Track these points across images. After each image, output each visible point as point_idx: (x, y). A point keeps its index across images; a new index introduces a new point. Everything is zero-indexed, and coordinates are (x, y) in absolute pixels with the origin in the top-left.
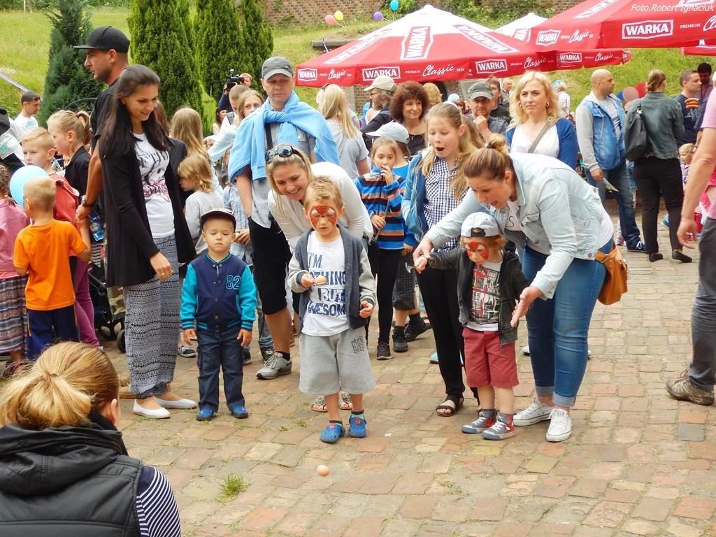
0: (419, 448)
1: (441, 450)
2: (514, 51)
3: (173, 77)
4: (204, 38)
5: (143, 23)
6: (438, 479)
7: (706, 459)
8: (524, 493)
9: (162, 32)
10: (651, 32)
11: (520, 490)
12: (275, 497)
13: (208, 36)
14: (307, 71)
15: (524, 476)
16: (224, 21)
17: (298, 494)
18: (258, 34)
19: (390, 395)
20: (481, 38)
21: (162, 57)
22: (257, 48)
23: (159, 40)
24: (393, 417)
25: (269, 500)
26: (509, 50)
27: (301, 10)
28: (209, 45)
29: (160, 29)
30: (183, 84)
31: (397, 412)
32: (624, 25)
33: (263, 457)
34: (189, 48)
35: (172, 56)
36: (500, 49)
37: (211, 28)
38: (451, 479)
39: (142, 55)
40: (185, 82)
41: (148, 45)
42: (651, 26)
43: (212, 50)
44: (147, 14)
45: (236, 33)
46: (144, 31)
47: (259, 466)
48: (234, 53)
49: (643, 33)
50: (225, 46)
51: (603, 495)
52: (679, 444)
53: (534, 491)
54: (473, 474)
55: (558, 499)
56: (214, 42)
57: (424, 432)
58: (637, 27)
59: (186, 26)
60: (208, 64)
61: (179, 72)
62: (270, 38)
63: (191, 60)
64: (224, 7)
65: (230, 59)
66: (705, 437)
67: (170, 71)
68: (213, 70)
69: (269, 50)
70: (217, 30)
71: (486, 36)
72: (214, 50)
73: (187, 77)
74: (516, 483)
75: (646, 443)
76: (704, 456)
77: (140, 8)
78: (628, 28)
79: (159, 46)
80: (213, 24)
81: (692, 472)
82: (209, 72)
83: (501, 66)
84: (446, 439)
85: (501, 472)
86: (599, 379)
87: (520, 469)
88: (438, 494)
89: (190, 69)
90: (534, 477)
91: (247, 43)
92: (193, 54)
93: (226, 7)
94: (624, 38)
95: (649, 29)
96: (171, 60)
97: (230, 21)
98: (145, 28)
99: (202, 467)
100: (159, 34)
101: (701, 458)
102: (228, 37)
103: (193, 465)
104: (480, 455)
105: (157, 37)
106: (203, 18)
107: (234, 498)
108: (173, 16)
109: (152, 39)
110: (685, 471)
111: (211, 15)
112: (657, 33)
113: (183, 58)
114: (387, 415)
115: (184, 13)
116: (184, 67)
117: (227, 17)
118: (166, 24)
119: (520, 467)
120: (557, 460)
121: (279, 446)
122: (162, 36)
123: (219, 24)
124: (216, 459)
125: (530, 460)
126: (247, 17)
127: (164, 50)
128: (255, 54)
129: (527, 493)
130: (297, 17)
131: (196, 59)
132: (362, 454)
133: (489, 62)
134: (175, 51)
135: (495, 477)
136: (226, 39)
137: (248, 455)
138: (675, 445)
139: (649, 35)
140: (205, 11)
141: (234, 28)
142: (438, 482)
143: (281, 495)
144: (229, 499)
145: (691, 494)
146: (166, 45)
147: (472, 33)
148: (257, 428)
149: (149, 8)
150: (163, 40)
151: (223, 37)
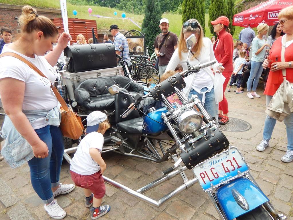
5: (186, 6)
13: (213, 12)
16: (219, 6)
18: (232, 11)
22: (230, 16)
23: (191, 12)
29: (191, 8)
34: (201, 15)
39: (184, 18)
41: (187, 14)
44: (187, 3)
45: (223, 10)
46: (186, 9)
56: (215, 14)
70: (216, 9)
79: (190, 14)
80: (215, 7)
100: (191, 10)
102: (220, 11)
109: (188, 12)
117: (221, 4)
118: (194, 6)
122: (192, 10)
123: (217, 7)
126: (228, 4)
127: (192, 16)
134: (196, 16)
141: (223, 8)
146: (193, 13)
150: (192, 12)
151: (218, 12)
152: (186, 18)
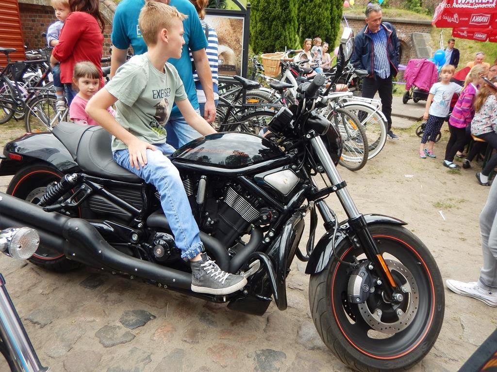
30: (286, 17)
40: (288, 16)
61: (284, 6)
67: (278, 4)
128: (332, 4)
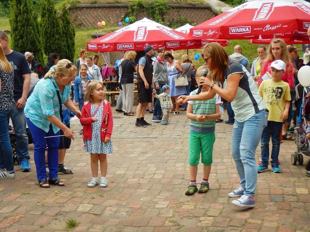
0: (157, 206)
1: (167, 207)
2: (183, 38)
3: (30, 46)
4: (44, 30)
5: (16, 22)
6: (168, 219)
7: (286, 210)
8: (208, 225)
9: (25, 26)
10: (241, 31)
11: (206, 224)
12: (93, 228)
13: (46, 29)
14: (92, 44)
15: (207, 218)
16: (54, 23)
17: (104, 227)
18: (68, 29)
19: (139, 183)
20: (169, 32)
21: (25, 37)
22: (68, 35)
23: (24, 30)
24: (142, 192)
25: (90, 230)
26: (181, 38)
27: (86, 21)
28: (46, 33)
29: (24, 25)
30: (35, 50)
31: (144, 190)
32: (230, 28)
33: (84, 210)
34: (38, 34)
35: (30, 37)
36: (177, 37)
37: (48, 25)
38: (174, 219)
39: (16, 36)
41: (19, 32)
42: (241, 29)
43: (48, 35)
44: (18, 18)
45: (58, 28)
46: (17, 26)
47: (84, 214)
48: (57, 37)
49: (238, 31)
50: (54, 34)
51: (244, 225)
52: (273, 203)
53: (213, 224)
54: (184, 217)
55: (224, 227)
56: (49, 32)
57: (158, 199)
58: (236, 29)
59: (36, 24)
60: (46, 41)
61: (33, 44)
62: (74, 31)
63: (39, 39)
64: (53, 16)
65: (56, 40)
66: (284, 200)
67: (29, 44)
68: (48, 44)
69: (73, 36)
70: (50, 27)
71: (170, 32)
72: (49, 35)
73: (37, 47)
74: (204, 220)
75: (258, 203)
76: (285, 208)
77: (16, 15)
78: (232, 29)
79: (24, 33)
80: (48, 24)
81: (281, 215)
82: (46, 45)
83: (177, 45)
84: (169, 202)
85: (196, 216)
86: (232, 176)
87: (205, 215)
88: (169, 226)
89: (38, 43)
90: (212, 218)
91: (64, 33)
92: (40, 37)
93: (54, 16)
94: (230, 33)
95: (241, 30)
96: (29, 39)
97: (56, 23)
98: (18, 24)
99: (57, 215)
101: (284, 209)
102: (55, 30)
103: (52, 214)
104: (186, 209)
105: (23, 28)
106: (44, 21)
107: (73, 229)
108: (30, 19)
109: (21, 29)
110: (278, 215)
111: (47, 20)
112: (244, 32)
113: (35, 38)
114: (140, 192)
115: (35, 18)
116: (35, 42)
117: (55, 21)
118: (27, 23)
119: (204, 214)
120: (220, 211)
121: (92, 206)
122: (25, 28)
123: (51, 24)
124: (63, 211)
125: (208, 211)
126: (63, 22)
127: (26, 34)
128: (67, 38)
129: (210, 225)
130: (85, 23)
131: (41, 39)
132: (131, 209)
133: (172, 43)
134: (31, 35)
135: (194, 218)
136: (54, 30)
137: (78, 209)
138: (271, 203)
139: (241, 32)
140: (45, 18)
141: (58, 26)
142: (169, 221)
143: (96, 227)
144: (71, 229)
145: (283, 224)
146: (27, 32)
147: (164, 30)
148: (80, 197)
149: (20, 16)
150: (26, 30)
151: (53, 30)
152: (18, 37)
